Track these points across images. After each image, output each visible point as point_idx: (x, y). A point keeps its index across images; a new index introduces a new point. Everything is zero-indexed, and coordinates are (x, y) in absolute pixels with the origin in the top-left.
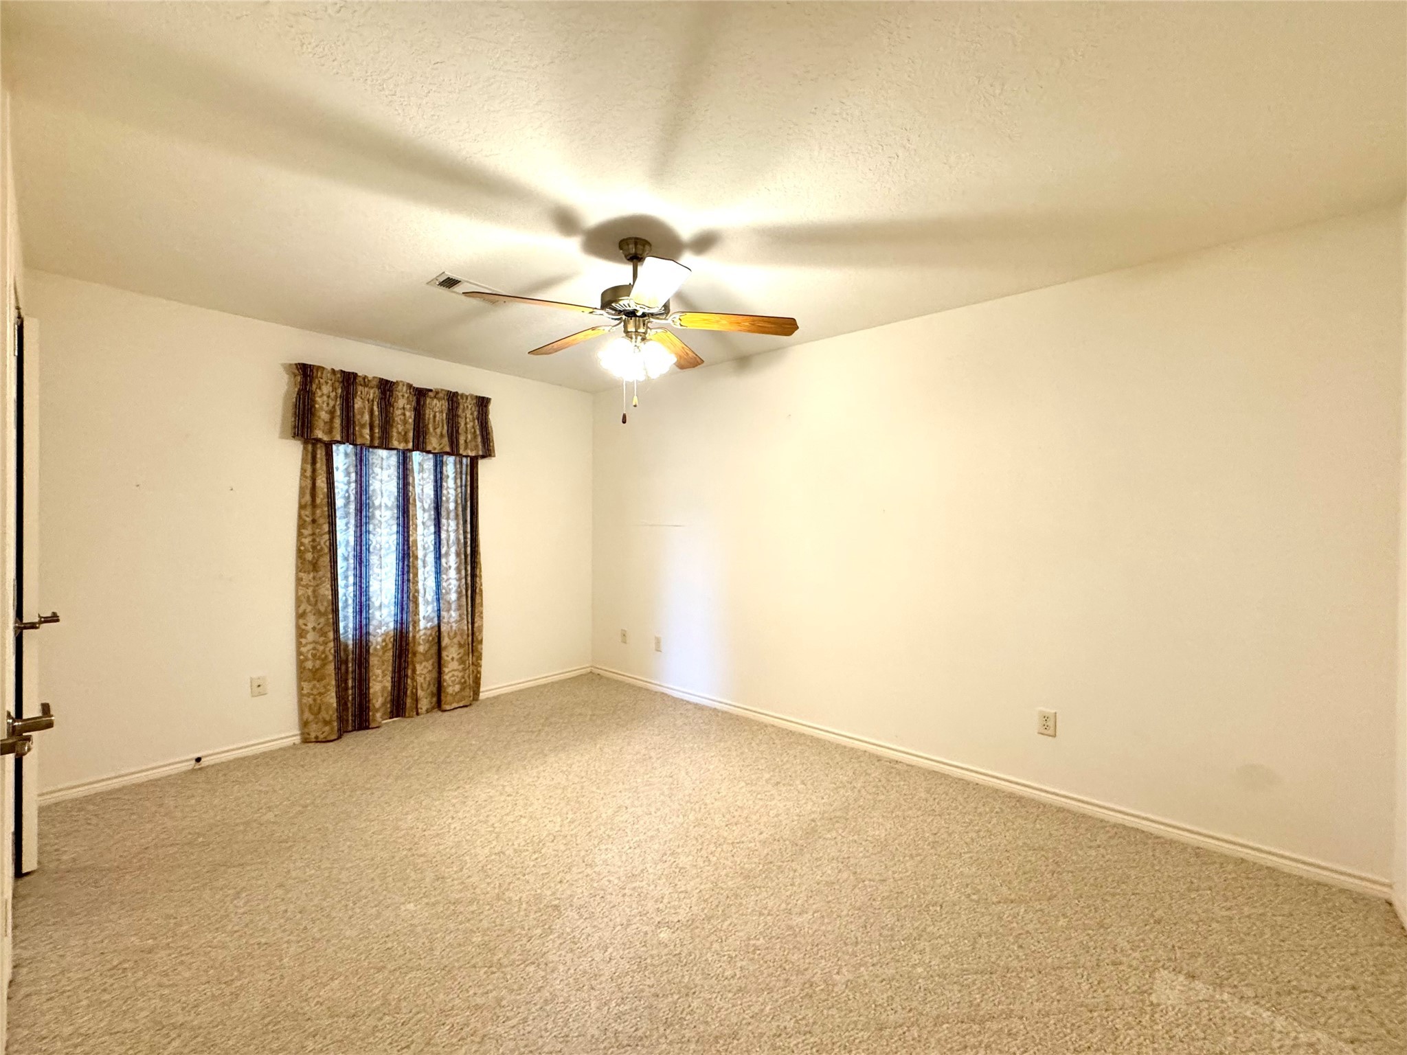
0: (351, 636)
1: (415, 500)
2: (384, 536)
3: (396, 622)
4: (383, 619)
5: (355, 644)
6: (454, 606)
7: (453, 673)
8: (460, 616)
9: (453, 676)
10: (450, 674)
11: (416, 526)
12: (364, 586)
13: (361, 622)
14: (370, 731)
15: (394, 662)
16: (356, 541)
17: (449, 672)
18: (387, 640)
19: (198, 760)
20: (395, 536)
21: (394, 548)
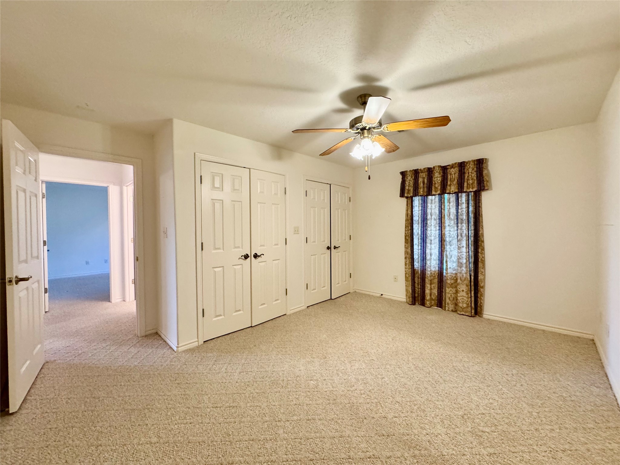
0: (419, 269)
1: (445, 216)
2: (433, 231)
3: (439, 267)
4: (432, 265)
5: (421, 272)
6: (464, 266)
7: (463, 297)
8: (467, 270)
9: (463, 299)
10: (461, 298)
11: (445, 227)
12: (424, 250)
13: (423, 264)
14: (424, 307)
15: (438, 284)
16: (421, 233)
17: (460, 296)
18: (435, 274)
19: (382, 295)
20: (438, 231)
21: (437, 236)
